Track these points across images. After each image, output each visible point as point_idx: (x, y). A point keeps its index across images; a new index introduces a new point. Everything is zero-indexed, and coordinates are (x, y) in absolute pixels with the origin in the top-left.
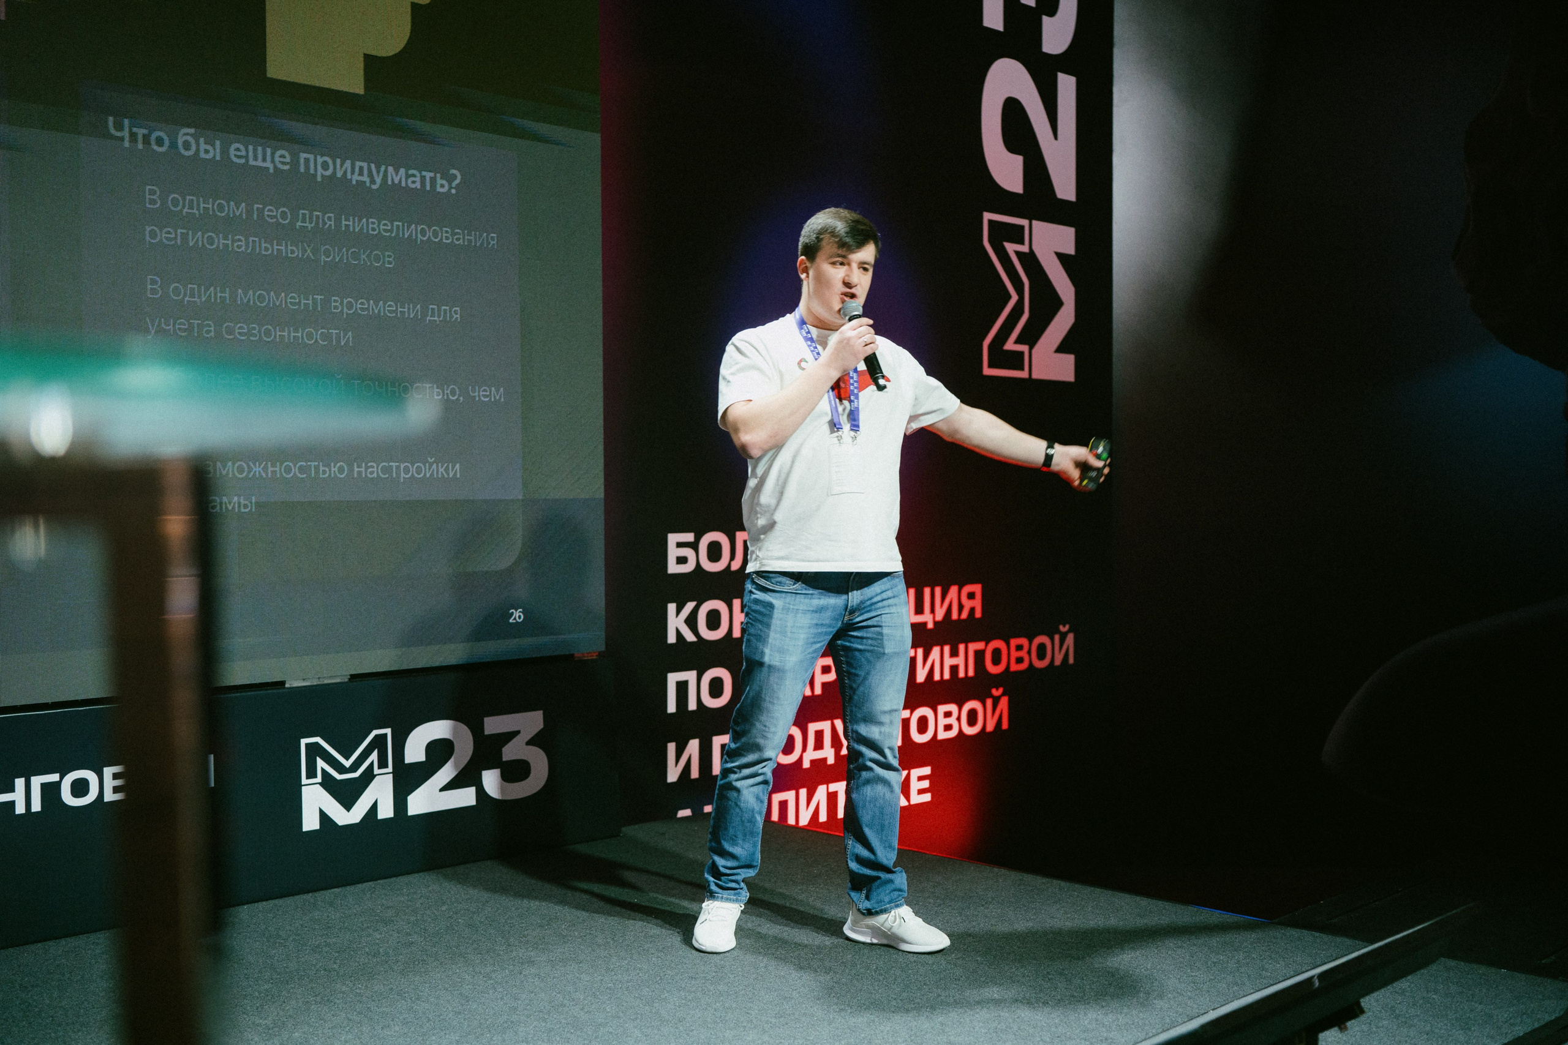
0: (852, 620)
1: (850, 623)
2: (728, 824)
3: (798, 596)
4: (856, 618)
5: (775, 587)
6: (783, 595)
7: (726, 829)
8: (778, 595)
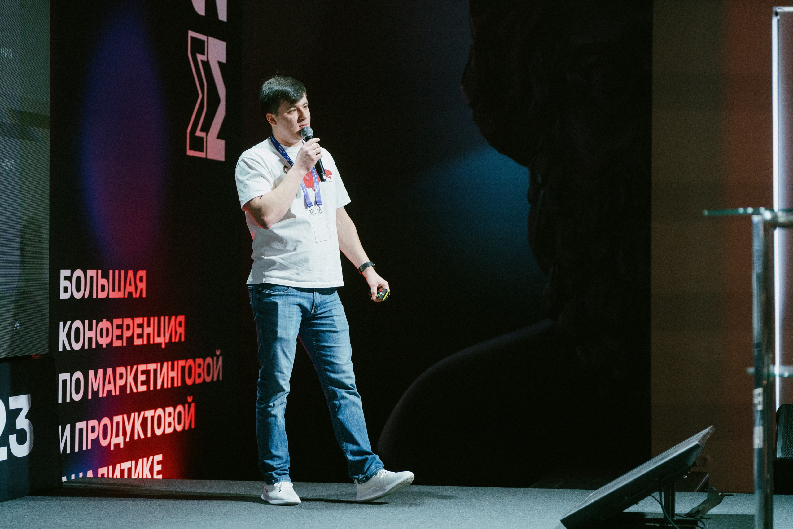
0: (316, 312)
1: (314, 314)
2: (273, 439)
3: (289, 296)
4: (318, 311)
5: (275, 293)
6: (281, 297)
7: (272, 442)
8: (277, 297)
